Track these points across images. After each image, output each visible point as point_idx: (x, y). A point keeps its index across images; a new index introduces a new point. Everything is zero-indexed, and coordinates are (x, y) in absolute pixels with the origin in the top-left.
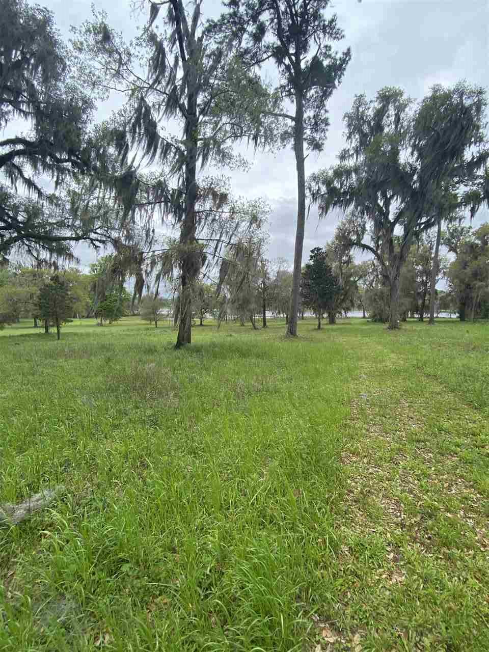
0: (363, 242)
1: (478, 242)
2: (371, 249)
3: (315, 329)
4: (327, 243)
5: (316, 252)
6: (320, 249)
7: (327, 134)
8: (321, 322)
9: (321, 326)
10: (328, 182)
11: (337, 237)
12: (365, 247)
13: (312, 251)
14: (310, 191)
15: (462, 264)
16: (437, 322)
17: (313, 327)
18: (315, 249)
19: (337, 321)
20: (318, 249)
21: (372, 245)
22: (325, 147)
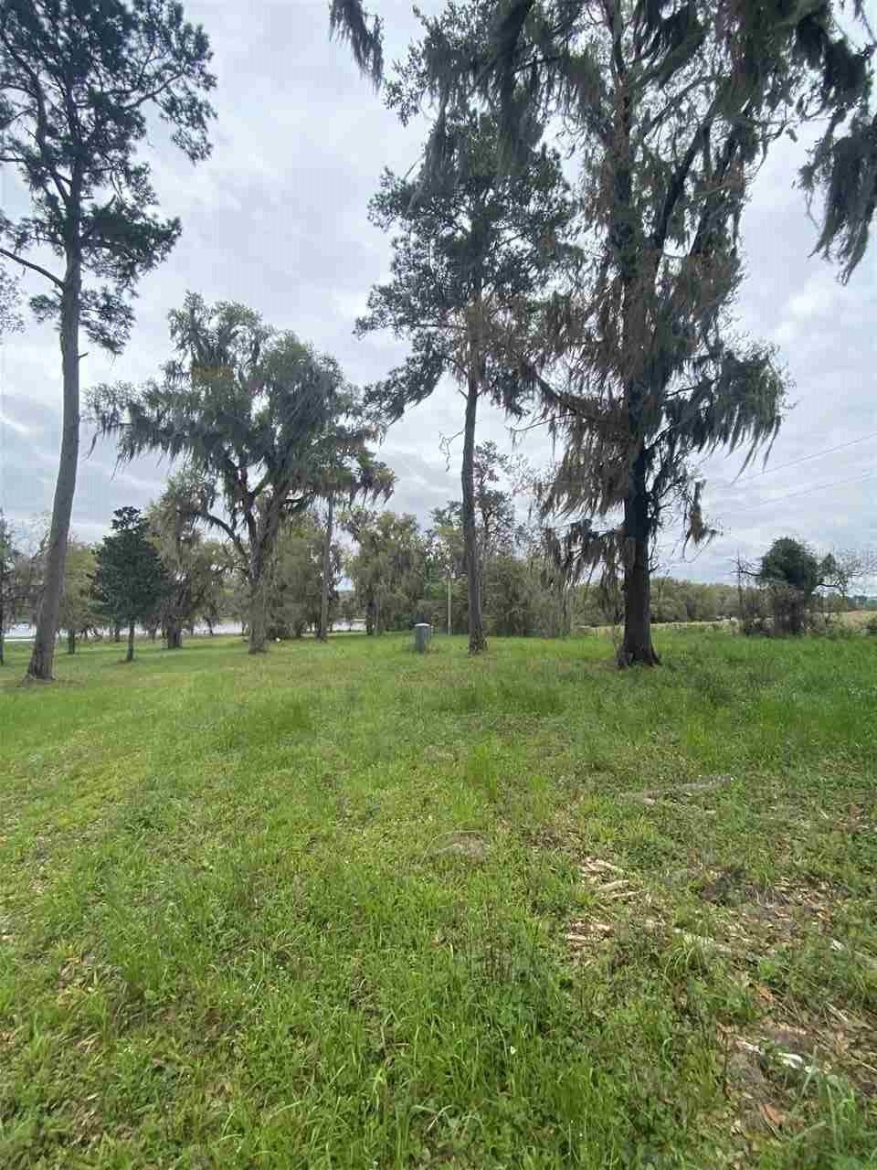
0: (212, 512)
1: (380, 533)
2: (225, 527)
3: (121, 662)
4: (152, 503)
5: (126, 515)
6: (136, 511)
7: (131, 332)
8: (135, 648)
9: (134, 656)
10: (135, 409)
11: (166, 498)
12: (214, 521)
13: (119, 513)
14: (97, 412)
15: (364, 558)
16: (332, 638)
17: (116, 658)
18: (125, 509)
19: (185, 643)
20: (132, 511)
21: (227, 520)
22: (125, 349)
